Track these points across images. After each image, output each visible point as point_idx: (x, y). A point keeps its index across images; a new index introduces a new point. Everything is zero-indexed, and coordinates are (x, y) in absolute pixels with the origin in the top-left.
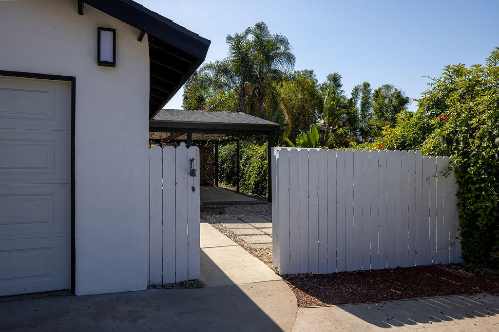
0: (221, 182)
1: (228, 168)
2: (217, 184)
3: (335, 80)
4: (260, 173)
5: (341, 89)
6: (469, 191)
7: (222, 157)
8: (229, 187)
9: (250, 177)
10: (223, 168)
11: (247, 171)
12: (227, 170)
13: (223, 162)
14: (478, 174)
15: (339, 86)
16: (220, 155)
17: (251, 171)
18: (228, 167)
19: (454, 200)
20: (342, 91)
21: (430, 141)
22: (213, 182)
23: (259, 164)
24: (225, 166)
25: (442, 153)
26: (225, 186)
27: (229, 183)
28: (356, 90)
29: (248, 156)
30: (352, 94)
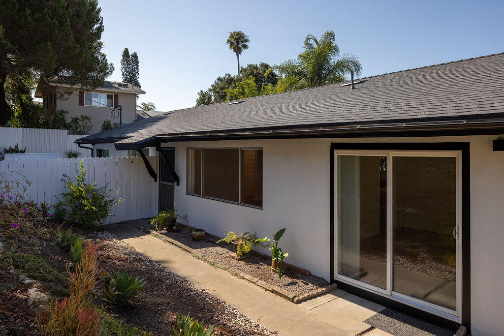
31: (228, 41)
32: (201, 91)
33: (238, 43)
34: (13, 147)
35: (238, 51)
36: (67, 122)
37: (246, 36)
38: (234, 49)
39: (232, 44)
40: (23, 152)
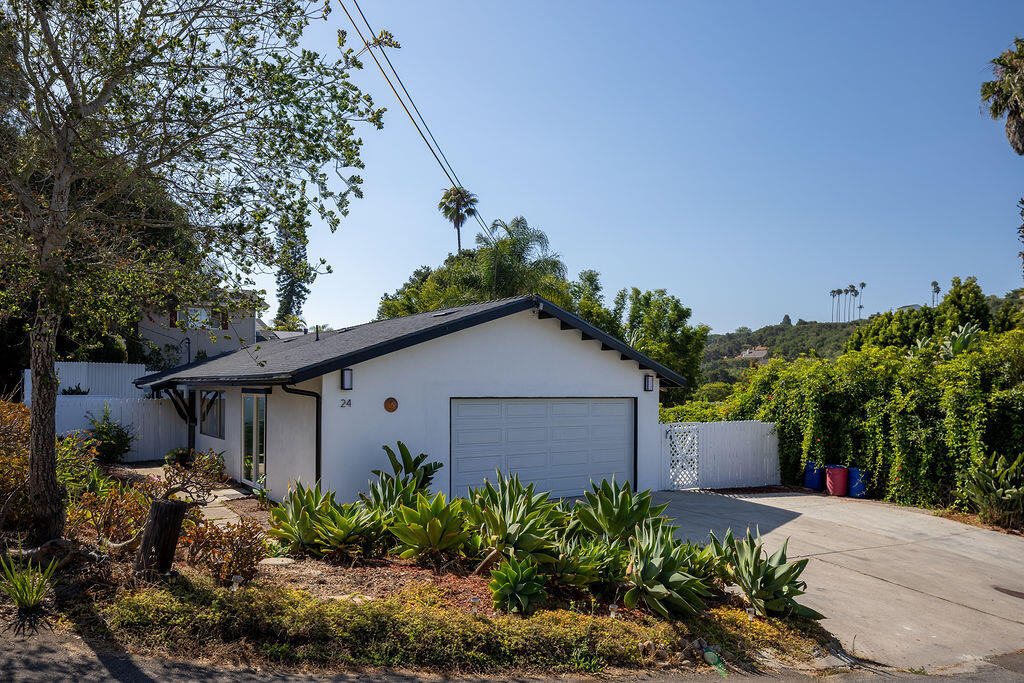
3: (591, 279)
6: (785, 443)
14: (789, 433)
15: (597, 289)
19: (776, 448)
21: (762, 412)
25: (771, 420)
28: (622, 296)
30: (617, 303)
31: (442, 204)
32: (386, 294)
33: (458, 209)
34: (74, 388)
35: (458, 221)
36: (147, 354)
37: (472, 195)
38: (451, 218)
39: (447, 209)
40: (85, 393)
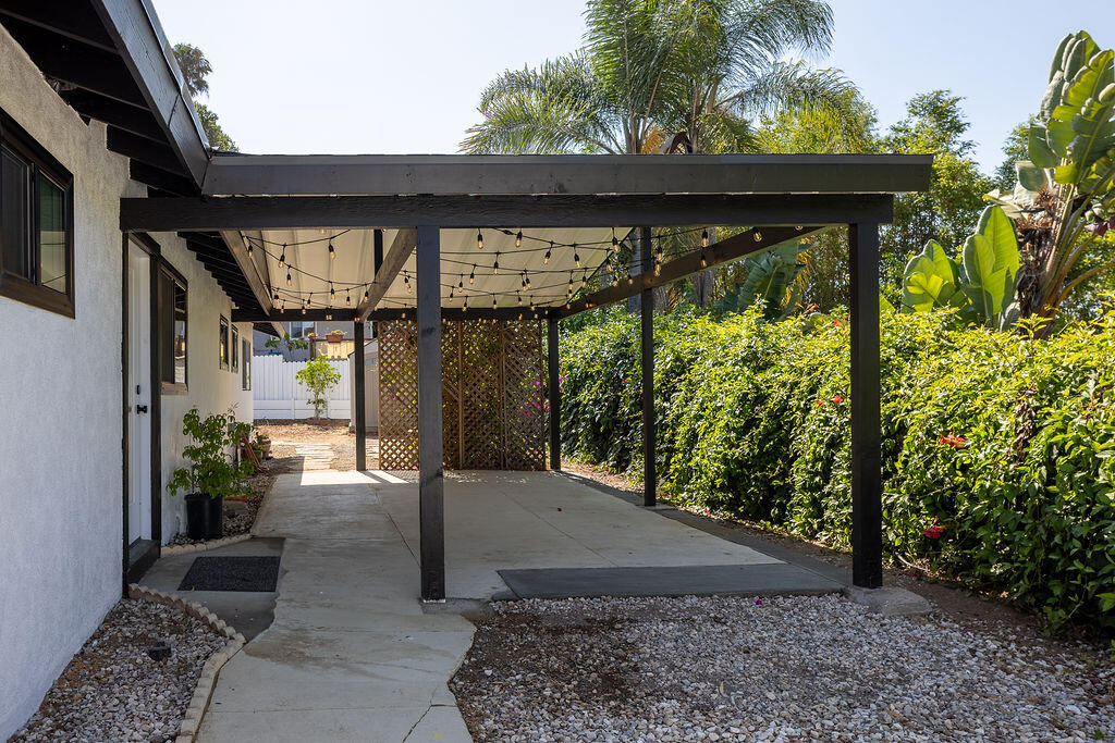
0: (570, 452)
1: (594, 405)
2: (556, 465)
4: (752, 423)
5: (963, 137)
7: (571, 368)
8: (603, 475)
9: (693, 438)
10: (578, 404)
11: (679, 416)
12: (592, 412)
13: (576, 387)
16: (564, 361)
17: (698, 418)
18: (596, 402)
20: (967, 145)
22: (544, 457)
23: (741, 385)
24: (584, 396)
26: (585, 472)
27: (601, 457)
29: (678, 359)
